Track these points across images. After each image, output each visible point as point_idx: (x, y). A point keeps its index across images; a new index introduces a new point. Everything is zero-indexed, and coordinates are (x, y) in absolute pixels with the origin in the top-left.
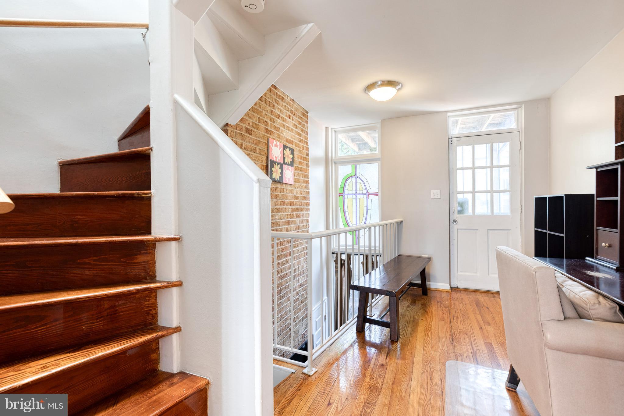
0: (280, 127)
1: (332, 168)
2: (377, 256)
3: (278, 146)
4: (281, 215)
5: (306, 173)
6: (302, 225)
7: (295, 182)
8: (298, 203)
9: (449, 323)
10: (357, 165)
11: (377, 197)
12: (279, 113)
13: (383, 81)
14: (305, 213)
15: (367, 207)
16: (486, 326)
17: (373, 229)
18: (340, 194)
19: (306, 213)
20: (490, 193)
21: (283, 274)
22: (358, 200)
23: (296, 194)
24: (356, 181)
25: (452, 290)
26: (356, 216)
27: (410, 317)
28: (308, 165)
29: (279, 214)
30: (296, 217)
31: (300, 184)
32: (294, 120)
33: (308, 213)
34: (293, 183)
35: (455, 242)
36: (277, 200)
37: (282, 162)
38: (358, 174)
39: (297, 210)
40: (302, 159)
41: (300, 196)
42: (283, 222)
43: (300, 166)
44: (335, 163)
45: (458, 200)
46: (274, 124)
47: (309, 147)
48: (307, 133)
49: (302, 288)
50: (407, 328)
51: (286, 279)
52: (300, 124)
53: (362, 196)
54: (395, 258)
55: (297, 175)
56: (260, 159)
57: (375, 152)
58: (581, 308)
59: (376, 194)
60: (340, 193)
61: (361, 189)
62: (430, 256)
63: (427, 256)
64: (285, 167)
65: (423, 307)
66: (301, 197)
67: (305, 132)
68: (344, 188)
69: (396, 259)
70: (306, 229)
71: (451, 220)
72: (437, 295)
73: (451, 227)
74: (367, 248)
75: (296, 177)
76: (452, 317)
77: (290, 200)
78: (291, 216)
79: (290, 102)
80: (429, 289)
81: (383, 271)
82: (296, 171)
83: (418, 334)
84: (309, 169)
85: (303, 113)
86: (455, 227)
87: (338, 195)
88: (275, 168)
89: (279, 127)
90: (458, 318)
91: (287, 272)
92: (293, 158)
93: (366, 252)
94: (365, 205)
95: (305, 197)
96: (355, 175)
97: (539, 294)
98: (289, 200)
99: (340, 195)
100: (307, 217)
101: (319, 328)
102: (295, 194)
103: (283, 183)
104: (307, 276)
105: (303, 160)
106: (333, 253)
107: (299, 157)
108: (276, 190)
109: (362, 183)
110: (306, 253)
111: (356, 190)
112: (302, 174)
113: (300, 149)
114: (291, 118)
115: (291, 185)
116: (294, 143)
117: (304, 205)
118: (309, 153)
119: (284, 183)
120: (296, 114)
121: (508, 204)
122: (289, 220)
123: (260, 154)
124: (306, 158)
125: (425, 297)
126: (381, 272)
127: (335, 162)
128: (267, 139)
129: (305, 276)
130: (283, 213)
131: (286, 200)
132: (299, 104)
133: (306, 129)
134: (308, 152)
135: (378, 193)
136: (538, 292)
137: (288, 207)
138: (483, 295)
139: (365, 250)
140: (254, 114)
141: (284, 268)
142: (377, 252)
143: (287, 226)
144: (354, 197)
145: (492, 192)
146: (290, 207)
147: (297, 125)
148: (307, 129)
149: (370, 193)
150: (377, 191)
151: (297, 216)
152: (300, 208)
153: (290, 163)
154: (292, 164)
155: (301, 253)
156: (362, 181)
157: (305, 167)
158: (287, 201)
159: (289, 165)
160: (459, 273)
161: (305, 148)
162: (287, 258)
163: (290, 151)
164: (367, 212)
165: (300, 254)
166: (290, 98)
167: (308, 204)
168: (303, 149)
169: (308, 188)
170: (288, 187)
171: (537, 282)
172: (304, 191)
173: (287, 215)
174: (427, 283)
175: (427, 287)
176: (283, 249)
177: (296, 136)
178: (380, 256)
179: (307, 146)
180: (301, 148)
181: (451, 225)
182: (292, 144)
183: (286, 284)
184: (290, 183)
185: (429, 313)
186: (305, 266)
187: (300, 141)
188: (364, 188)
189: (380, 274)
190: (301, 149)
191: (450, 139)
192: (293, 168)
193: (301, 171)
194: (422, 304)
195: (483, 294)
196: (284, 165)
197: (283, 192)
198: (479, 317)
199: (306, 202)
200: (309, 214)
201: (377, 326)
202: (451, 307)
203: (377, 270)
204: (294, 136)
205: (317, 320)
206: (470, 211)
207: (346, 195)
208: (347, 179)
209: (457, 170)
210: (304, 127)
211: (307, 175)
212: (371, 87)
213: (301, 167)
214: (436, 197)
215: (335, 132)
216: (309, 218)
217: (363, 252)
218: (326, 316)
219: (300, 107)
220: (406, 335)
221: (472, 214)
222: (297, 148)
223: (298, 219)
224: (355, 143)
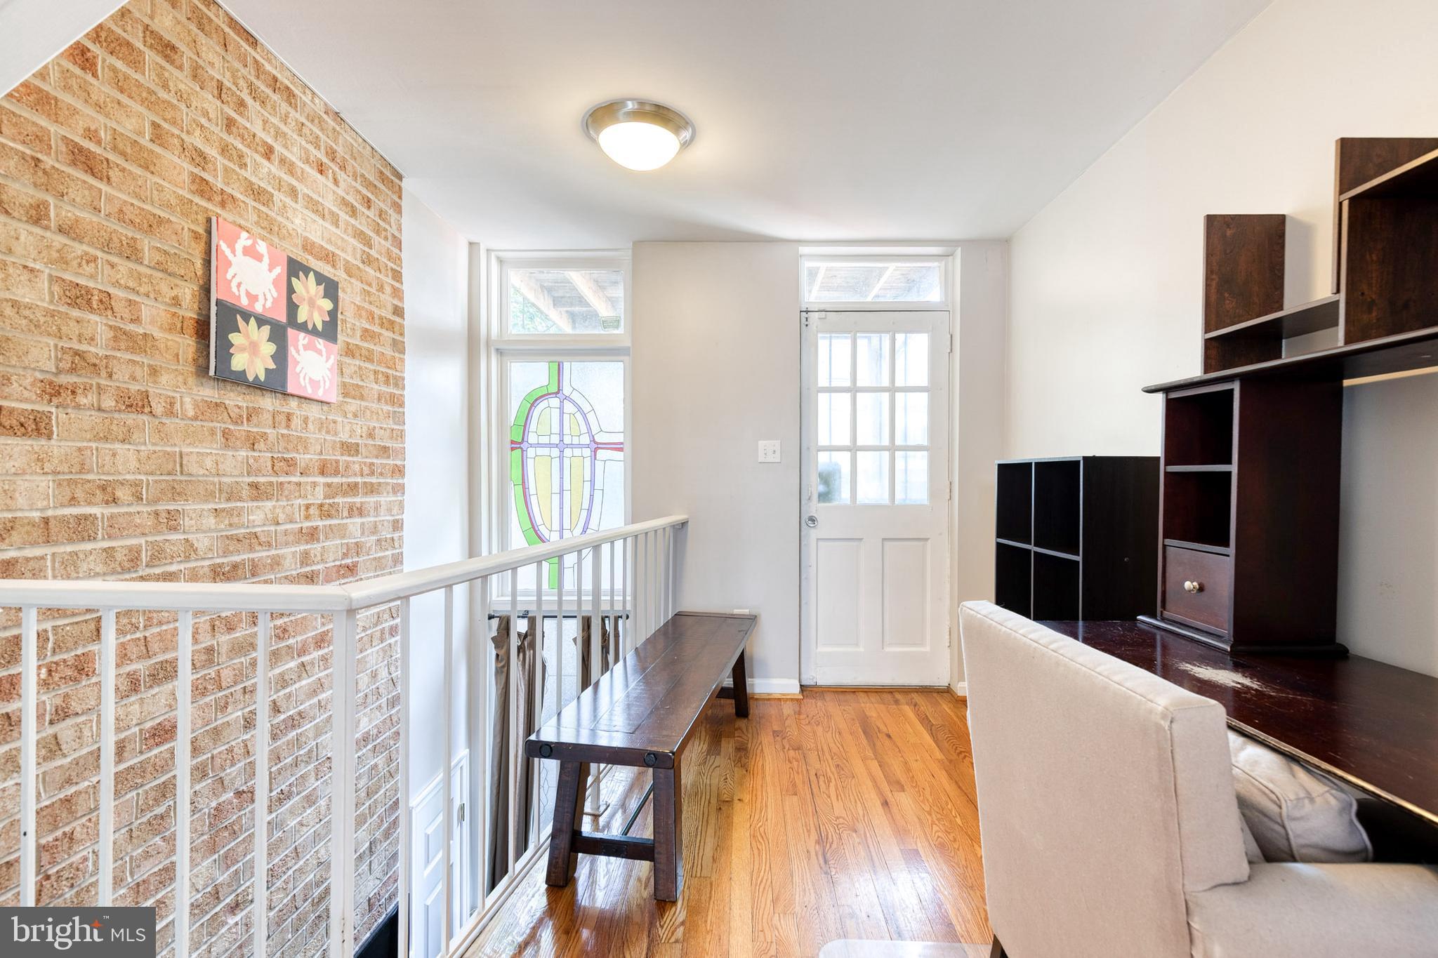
0: (276, 193)
1: (489, 366)
2: (617, 619)
3: (262, 256)
4: (274, 507)
5: (390, 372)
6: (374, 538)
7: (345, 395)
8: (357, 467)
9: (809, 800)
10: (565, 364)
11: (619, 455)
12: (270, 141)
13: (642, 103)
14: (385, 499)
15: (592, 482)
16: (896, 794)
17: (606, 548)
18: (515, 445)
19: (388, 499)
20: (887, 452)
21: (282, 717)
22: (567, 462)
23: (350, 436)
24: (561, 409)
25: (805, 693)
26: (561, 508)
27: (708, 797)
28: (398, 346)
29: (269, 504)
30: (345, 514)
31: (364, 404)
32: (342, 184)
33: (400, 498)
34: (333, 397)
35: (813, 571)
36: (256, 454)
37: (282, 318)
38: (566, 390)
39: (353, 488)
40: (377, 321)
41: (366, 445)
42: (286, 533)
43: (366, 345)
44: (500, 352)
45: (821, 468)
46: (242, 172)
47: (406, 287)
48: (398, 243)
49: (370, 747)
50: (702, 841)
51: (299, 731)
52: (369, 207)
53: (577, 452)
54: (666, 625)
55: (355, 372)
56: (164, 288)
57: (616, 332)
58: (1257, 814)
59: (618, 447)
60: (512, 442)
61: (575, 432)
62: (754, 613)
63: (746, 611)
64: (297, 340)
65: (740, 758)
66: (370, 448)
67: (390, 238)
68: (525, 426)
69: (670, 628)
70: (389, 553)
71: (805, 517)
72: (773, 711)
73: (802, 534)
74: (587, 598)
75: (347, 380)
76: (813, 778)
77: (322, 457)
78: (326, 512)
79: (325, 116)
80: (753, 698)
81: (635, 671)
82: (348, 360)
83: (733, 857)
84: (402, 360)
85: (381, 172)
86: (813, 534)
87: (508, 445)
88: (247, 336)
89: (270, 189)
90: (829, 781)
91: (301, 708)
92: (333, 314)
93: (583, 609)
94: (588, 477)
95: (385, 447)
96: (558, 393)
97: (1180, 798)
98: (317, 457)
99: (513, 446)
100: (395, 512)
101: (438, 852)
102: (344, 436)
103: (285, 394)
104: (393, 702)
105: (382, 325)
106: (491, 617)
107: (364, 313)
108: (254, 418)
109: (578, 415)
110: (387, 629)
111: (561, 434)
112: (375, 372)
113: (366, 288)
114: (330, 176)
115: (329, 403)
116: (341, 264)
117: (381, 474)
118: (407, 306)
119: (293, 395)
120: (349, 168)
121: (924, 478)
122: (314, 524)
123: (165, 271)
124: (392, 323)
125: (742, 723)
126: (629, 676)
127: (497, 350)
128: (201, 218)
129: (384, 705)
130: (288, 500)
131: (302, 456)
132: (366, 139)
133: (394, 227)
134: (400, 304)
135: (622, 443)
136: (1179, 792)
137: (310, 479)
138: (873, 700)
139: (579, 602)
140: (124, 99)
141: (290, 695)
142: (618, 607)
143: (309, 546)
144: (555, 452)
145: (892, 448)
146: (321, 480)
147: (355, 204)
148: (400, 230)
149: (601, 444)
150: (619, 438)
151: (351, 510)
152: (365, 483)
153: (320, 327)
154: (329, 331)
155: (369, 632)
156: (580, 409)
157: (388, 352)
158: (302, 458)
159: (314, 332)
160: (821, 649)
161: (388, 289)
162: (305, 659)
163: (322, 287)
164: (592, 496)
165: (363, 634)
166: (326, 104)
167: (399, 471)
168: (381, 289)
169: (399, 418)
170: (314, 412)
171: (1177, 757)
172: (381, 428)
173: (308, 507)
174: (749, 681)
175: (748, 691)
176: (285, 631)
177: (352, 240)
178: (628, 617)
179: (397, 285)
180: (370, 285)
181: (802, 529)
182: (334, 266)
183: (299, 748)
184: (320, 395)
185: (755, 772)
186: (383, 674)
187: (368, 260)
188: (584, 429)
189: (627, 686)
190: (373, 290)
191: (804, 314)
192: (336, 348)
193: (369, 359)
194: (736, 748)
195: (874, 698)
196: (289, 329)
197: (288, 427)
198: (874, 765)
199: (392, 462)
200: (401, 502)
201: (613, 859)
202: (809, 747)
203: (618, 669)
204: (343, 239)
205: (429, 831)
206: (844, 494)
207: (531, 446)
208: (536, 400)
209: (818, 392)
210: (384, 220)
211: (395, 378)
212: (603, 114)
213: (372, 347)
214: (771, 459)
215: (501, 261)
216: (404, 516)
217: (576, 609)
218: (462, 807)
219: (369, 148)
220: (699, 866)
221: (848, 502)
222: (353, 280)
223: (358, 520)
224: (561, 309)
